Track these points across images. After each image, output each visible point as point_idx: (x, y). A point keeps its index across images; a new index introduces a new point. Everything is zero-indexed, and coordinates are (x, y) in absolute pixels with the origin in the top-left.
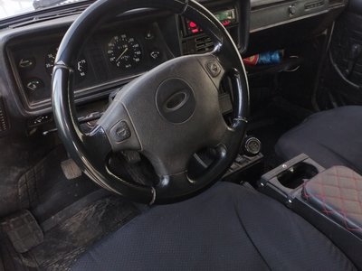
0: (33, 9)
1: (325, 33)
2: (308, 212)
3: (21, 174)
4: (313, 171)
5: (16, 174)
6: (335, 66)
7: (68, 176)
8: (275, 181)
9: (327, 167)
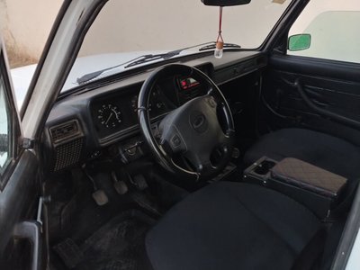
0: (77, 85)
1: (257, 84)
2: (278, 185)
3: (62, 208)
4: (273, 164)
5: (59, 208)
6: (268, 106)
7: (100, 203)
8: (253, 172)
9: (279, 160)
